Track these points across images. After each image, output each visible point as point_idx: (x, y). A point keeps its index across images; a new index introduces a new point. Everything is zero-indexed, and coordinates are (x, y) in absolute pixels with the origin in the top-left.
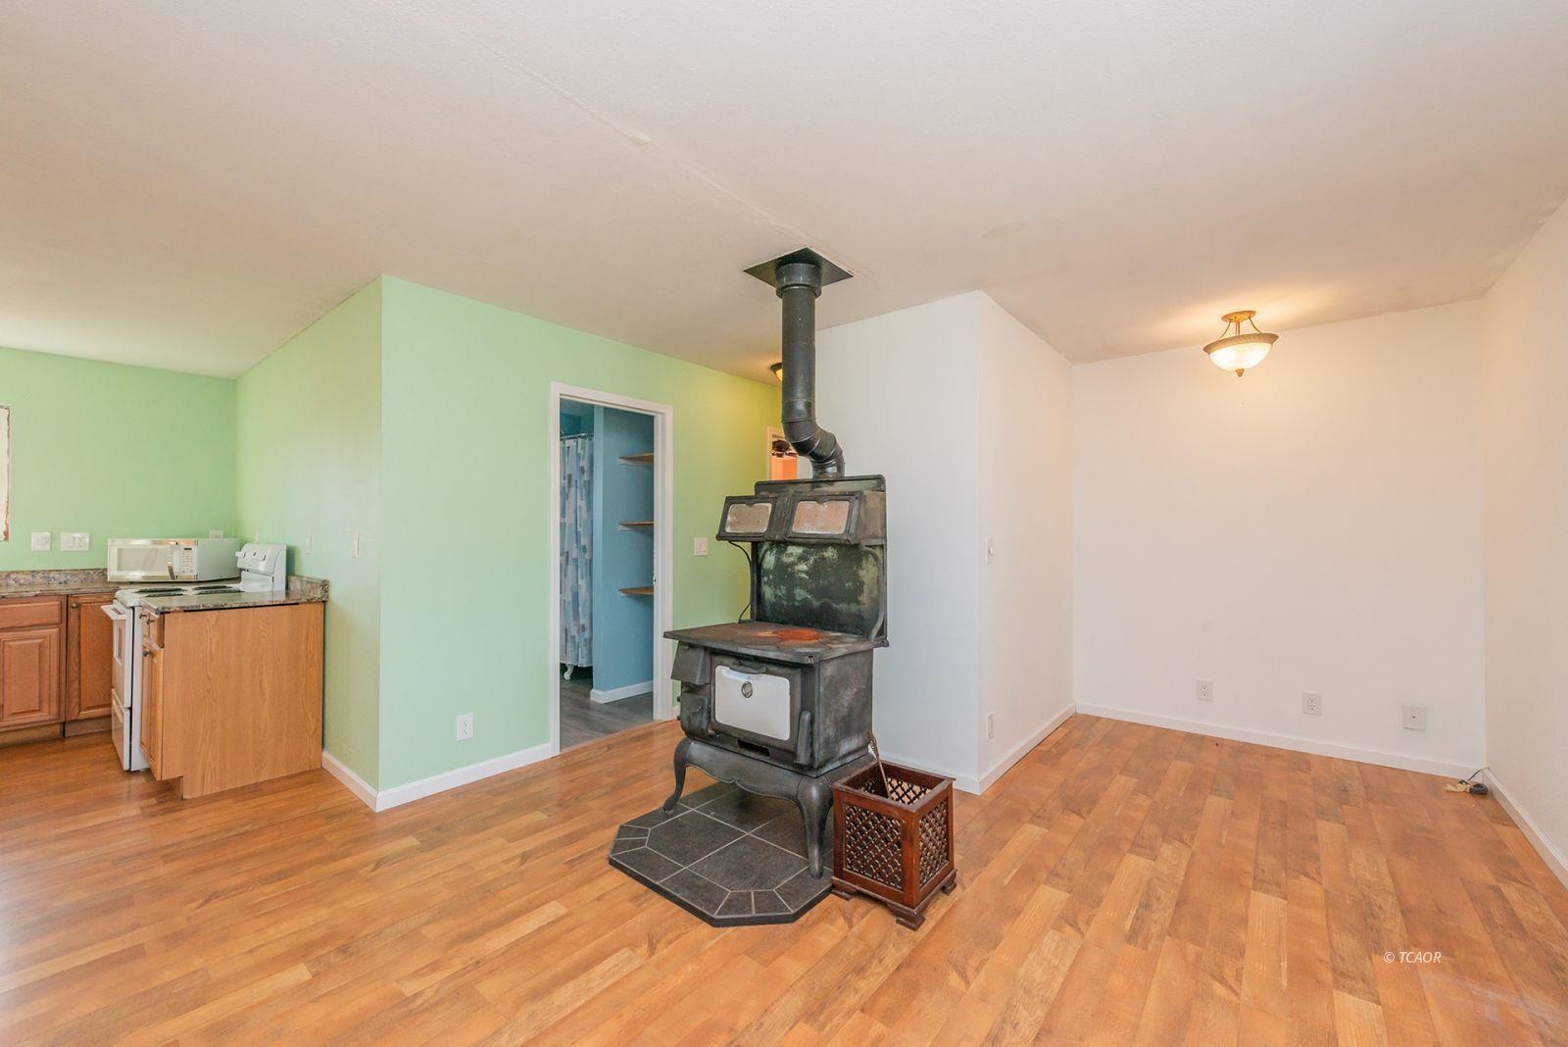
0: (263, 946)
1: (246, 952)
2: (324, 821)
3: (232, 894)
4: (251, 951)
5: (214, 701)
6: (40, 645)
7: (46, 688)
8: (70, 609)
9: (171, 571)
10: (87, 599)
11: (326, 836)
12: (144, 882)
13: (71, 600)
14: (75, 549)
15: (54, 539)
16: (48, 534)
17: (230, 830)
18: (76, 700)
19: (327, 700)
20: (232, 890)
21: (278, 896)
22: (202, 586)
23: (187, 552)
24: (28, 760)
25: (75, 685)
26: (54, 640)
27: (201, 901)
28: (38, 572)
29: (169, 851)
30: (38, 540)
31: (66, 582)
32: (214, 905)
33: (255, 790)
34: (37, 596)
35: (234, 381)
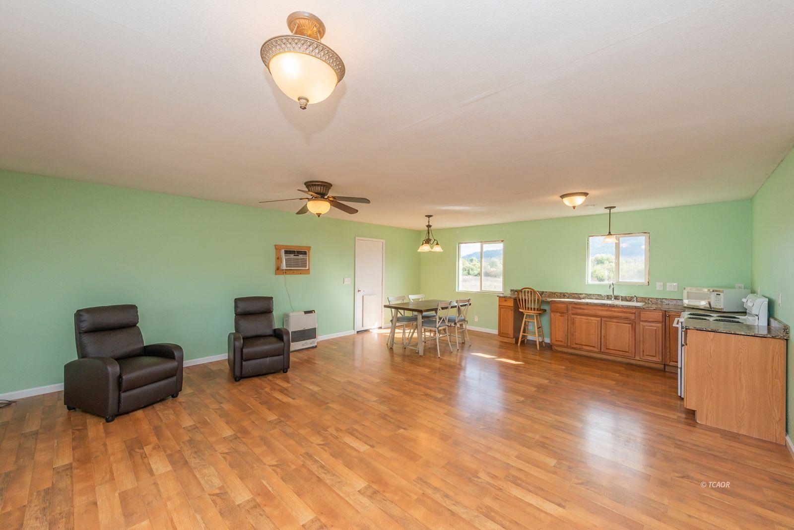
0: (696, 518)
1: (687, 514)
2: (768, 479)
3: (695, 482)
4: (689, 516)
5: (712, 379)
6: (656, 330)
7: (657, 349)
8: (667, 317)
9: (710, 304)
10: (673, 314)
11: (764, 489)
12: (663, 450)
13: (667, 313)
14: (672, 290)
15: (664, 286)
16: (662, 283)
17: (709, 450)
18: (668, 356)
19: (789, 404)
20: (696, 480)
21: (717, 501)
22: (722, 315)
23: (718, 296)
24: (649, 376)
25: (668, 350)
26: (660, 329)
27: (680, 475)
28: (659, 299)
29: (680, 443)
30: (659, 286)
31: (668, 304)
32: (685, 481)
33: (734, 437)
34: (654, 309)
35: (751, 199)
